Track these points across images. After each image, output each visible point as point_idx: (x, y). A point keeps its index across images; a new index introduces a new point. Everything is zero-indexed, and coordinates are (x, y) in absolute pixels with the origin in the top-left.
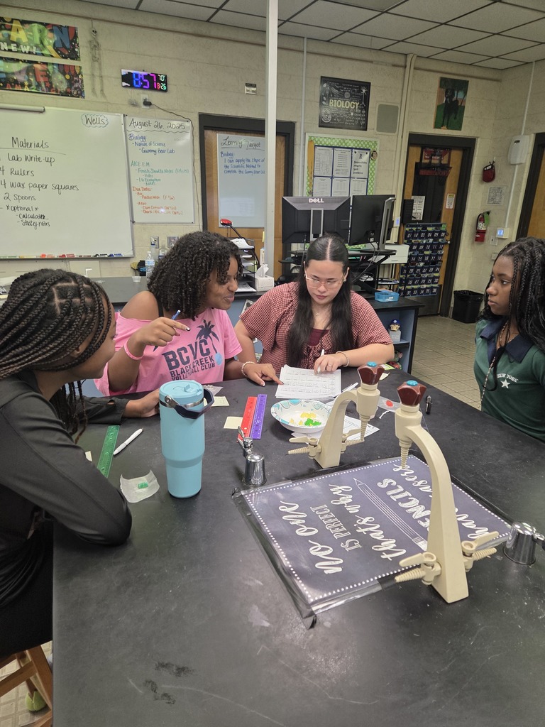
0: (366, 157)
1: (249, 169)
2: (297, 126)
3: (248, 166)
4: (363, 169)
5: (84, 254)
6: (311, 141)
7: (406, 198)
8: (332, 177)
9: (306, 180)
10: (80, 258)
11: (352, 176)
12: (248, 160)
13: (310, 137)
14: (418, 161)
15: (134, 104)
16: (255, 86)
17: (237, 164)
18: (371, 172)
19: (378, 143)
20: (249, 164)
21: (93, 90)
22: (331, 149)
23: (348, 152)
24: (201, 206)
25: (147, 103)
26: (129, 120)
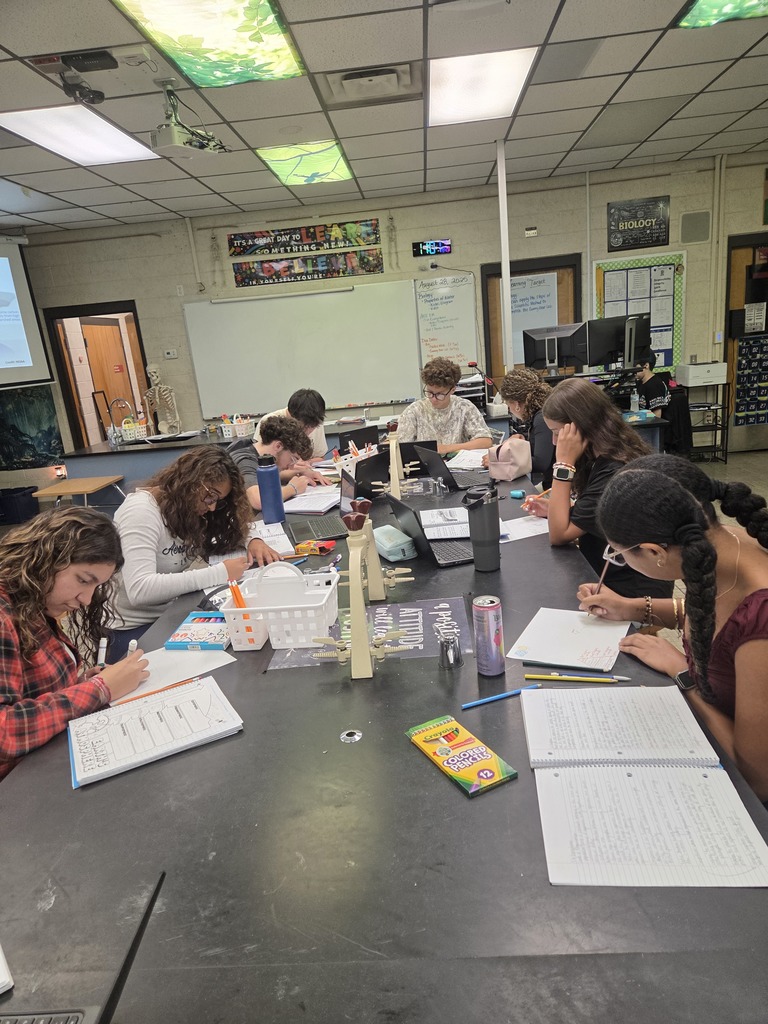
0: (669, 273)
1: (533, 306)
2: (583, 256)
3: (532, 303)
4: (667, 286)
5: (381, 402)
6: (598, 268)
7: (734, 306)
8: (627, 300)
9: (595, 307)
10: (378, 406)
12: (533, 298)
13: (598, 265)
14: (750, 263)
15: (423, 269)
16: (535, 228)
17: (521, 303)
18: (677, 287)
19: (685, 256)
20: (534, 301)
21: (390, 264)
22: (624, 272)
23: (646, 272)
24: (483, 348)
25: (434, 266)
26: (418, 283)
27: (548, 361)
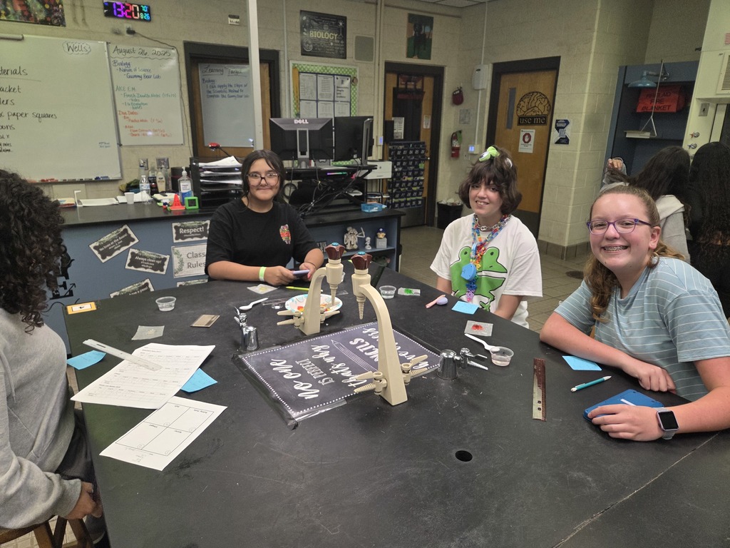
0: (347, 83)
1: (231, 94)
2: (281, 53)
3: (230, 91)
4: (346, 93)
5: (68, 178)
6: (295, 68)
7: (387, 119)
8: (317, 101)
9: (292, 104)
10: (65, 182)
11: (336, 99)
12: (231, 86)
13: (294, 64)
14: (395, 86)
15: (117, 33)
16: (238, 18)
17: (219, 89)
18: (352, 96)
19: (358, 70)
20: (232, 89)
21: (75, 20)
22: (314, 76)
23: (331, 79)
24: (190, 128)
25: (131, 32)
26: (112, 47)
27: (299, 153)
